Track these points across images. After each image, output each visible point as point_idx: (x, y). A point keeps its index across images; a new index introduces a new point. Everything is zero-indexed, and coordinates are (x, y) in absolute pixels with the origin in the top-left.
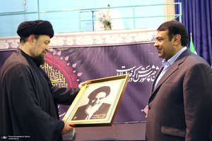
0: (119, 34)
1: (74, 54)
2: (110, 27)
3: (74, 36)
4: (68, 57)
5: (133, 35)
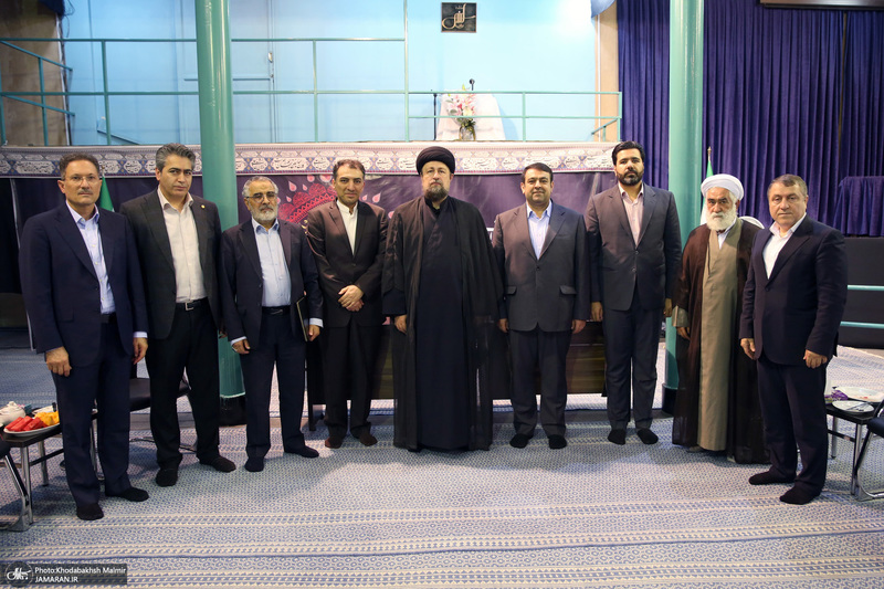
0: (491, 151)
1: (393, 189)
2: (473, 132)
3: (395, 150)
4: (378, 196)
5: (520, 154)
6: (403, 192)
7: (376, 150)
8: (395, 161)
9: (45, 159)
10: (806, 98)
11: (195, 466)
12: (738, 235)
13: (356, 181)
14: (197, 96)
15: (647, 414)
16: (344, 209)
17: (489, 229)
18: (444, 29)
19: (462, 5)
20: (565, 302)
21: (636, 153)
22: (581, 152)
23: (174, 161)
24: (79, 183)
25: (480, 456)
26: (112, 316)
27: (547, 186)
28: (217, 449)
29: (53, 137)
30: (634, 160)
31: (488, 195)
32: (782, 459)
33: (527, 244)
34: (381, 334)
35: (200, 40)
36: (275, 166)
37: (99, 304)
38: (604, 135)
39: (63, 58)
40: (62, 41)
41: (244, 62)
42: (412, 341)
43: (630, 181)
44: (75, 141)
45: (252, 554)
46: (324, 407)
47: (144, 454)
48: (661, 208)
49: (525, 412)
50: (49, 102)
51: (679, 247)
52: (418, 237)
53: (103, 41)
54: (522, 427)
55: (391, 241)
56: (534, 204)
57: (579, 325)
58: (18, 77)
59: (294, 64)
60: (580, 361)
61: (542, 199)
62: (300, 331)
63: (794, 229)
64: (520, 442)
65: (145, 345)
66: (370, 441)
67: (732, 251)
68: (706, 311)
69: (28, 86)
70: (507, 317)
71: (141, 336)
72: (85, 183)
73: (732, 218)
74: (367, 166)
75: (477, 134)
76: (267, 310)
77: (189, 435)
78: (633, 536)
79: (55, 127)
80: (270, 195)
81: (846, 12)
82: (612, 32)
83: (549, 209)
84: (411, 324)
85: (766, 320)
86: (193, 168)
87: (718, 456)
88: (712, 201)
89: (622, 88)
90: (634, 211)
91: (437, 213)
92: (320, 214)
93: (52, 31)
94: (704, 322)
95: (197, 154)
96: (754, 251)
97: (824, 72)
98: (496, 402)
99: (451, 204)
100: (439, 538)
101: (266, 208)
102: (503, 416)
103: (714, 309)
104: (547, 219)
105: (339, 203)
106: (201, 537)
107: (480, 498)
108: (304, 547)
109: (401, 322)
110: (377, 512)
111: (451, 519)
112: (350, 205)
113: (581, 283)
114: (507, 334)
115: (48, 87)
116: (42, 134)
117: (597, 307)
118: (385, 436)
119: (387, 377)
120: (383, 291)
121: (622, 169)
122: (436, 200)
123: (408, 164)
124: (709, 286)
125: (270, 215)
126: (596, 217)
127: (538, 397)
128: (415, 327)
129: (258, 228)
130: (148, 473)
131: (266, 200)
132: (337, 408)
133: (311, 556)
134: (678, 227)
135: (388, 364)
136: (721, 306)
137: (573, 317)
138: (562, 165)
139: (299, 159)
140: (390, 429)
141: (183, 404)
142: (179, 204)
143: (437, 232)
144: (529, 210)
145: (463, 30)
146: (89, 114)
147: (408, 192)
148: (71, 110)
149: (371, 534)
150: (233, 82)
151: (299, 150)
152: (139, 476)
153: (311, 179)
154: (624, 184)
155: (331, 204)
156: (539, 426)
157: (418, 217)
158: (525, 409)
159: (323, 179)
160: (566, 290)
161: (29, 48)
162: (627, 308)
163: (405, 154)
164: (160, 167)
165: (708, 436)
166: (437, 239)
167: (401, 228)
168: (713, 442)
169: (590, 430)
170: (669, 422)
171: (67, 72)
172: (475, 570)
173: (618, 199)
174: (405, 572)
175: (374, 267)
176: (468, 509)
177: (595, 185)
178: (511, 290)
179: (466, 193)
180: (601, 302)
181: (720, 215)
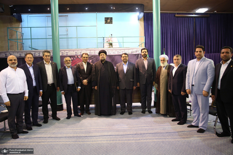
0: (116, 50)
1: (94, 59)
2: (112, 46)
3: (95, 50)
4: (91, 60)
5: (122, 50)
6: (97, 59)
7: (91, 50)
8: (95, 53)
9: (18, 53)
10: (186, 37)
11: (52, 119)
12: (168, 67)
13: (87, 57)
14: (52, 39)
15: (150, 107)
16: (84, 63)
17: (115, 67)
18: (105, 23)
19: (109, 18)
20: (131, 83)
21: (146, 51)
22: (136, 50)
23: (46, 54)
24: (29, 59)
25: (113, 116)
26: (35, 87)
27: (127, 58)
28: (56, 116)
29: (19, 48)
30: (145, 52)
31: (115, 60)
32: (178, 116)
33: (123, 70)
34: (92, 90)
35: (52, 27)
36: (68, 54)
37: (33, 84)
38: (141, 46)
39: (22, 31)
40: (22, 28)
41: (61, 31)
42: (98, 91)
43: (145, 56)
44: (24, 49)
45: (64, 136)
46: (79, 106)
47: (41, 117)
48: (152, 62)
49: (123, 107)
50: (19, 41)
51: (156, 70)
52: (99, 69)
53: (31, 28)
54: (123, 110)
55: (94, 70)
56: (124, 62)
57: (135, 88)
58: (12, 35)
59: (72, 32)
60: (135, 96)
61: (126, 61)
62: (76, 89)
63: (178, 66)
64: (122, 113)
65: (42, 93)
66: (90, 114)
67: (166, 71)
68: (161, 84)
69: (14, 37)
70: (119, 86)
71: (41, 91)
72: (30, 59)
73: (166, 64)
74: (89, 54)
75: (113, 46)
76: (69, 85)
77: (50, 113)
78: (145, 132)
79: (20, 46)
80: (69, 61)
81: (195, 18)
82: (142, 23)
83: (127, 63)
84: (98, 88)
85: (173, 86)
86: (50, 55)
87: (165, 115)
88: (161, 60)
89: (145, 36)
90: (146, 63)
91: (103, 64)
92: (79, 65)
93: (19, 25)
94: (161, 86)
95: (51, 52)
96: (171, 71)
97: (190, 31)
98: (117, 105)
99: (106, 62)
100: (104, 133)
101: (68, 63)
102: (118, 108)
103: (163, 83)
104: (127, 65)
105: (83, 62)
106: (53, 134)
107: (113, 125)
108: (75, 135)
109: (96, 88)
110: (91, 128)
111: (107, 129)
112: (85, 63)
113: (135, 79)
114: (119, 90)
115: (18, 37)
116: (17, 48)
117: (138, 84)
118: (93, 112)
119: (93, 100)
120: (92, 81)
121: (143, 54)
122: (103, 61)
123: (97, 53)
124: (162, 78)
125: (70, 65)
126: (138, 64)
127: (126, 104)
128: (99, 88)
129: (67, 68)
130: (42, 121)
131: (68, 62)
132: (82, 107)
133: (77, 137)
134: (155, 66)
135: (93, 97)
136: (164, 83)
137: (133, 86)
138: (132, 53)
139: (73, 52)
140: (94, 111)
141: (49, 106)
142: (48, 63)
143: (103, 68)
144: (123, 63)
145: (109, 23)
146: (27, 44)
147: (98, 59)
148: (23, 42)
149: (90, 132)
150: (59, 36)
151: (73, 50)
152: (40, 121)
153: (76, 57)
154: (143, 57)
155: (81, 62)
156: (126, 110)
157: (99, 65)
158: (124, 106)
159: (79, 57)
160: (131, 80)
161: (14, 29)
162: (145, 83)
163: (97, 51)
164: (43, 55)
165: (162, 111)
166: (103, 69)
167: (96, 67)
168: (163, 112)
169: (138, 111)
170: (155, 109)
171: (22, 34)
172: (111, 139)
173: (142, 60)
174: (97, 140)
175: (90, 76)
176: (110, 127)
177: (139, 57)
178: (120, 81)
179: (111, 59)
180: (139, 82)
181: (163, 63)
